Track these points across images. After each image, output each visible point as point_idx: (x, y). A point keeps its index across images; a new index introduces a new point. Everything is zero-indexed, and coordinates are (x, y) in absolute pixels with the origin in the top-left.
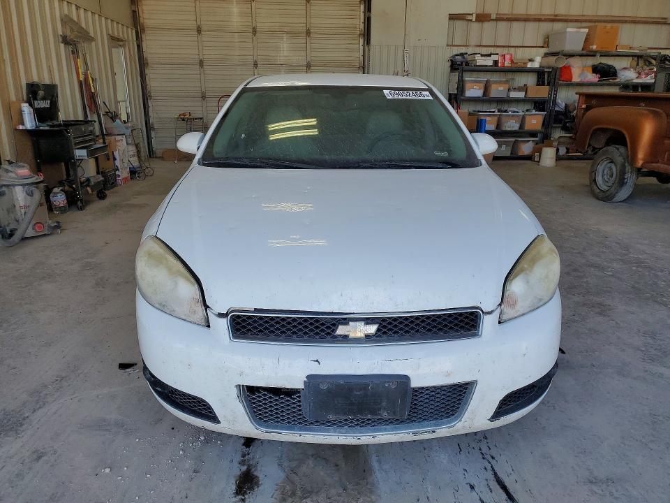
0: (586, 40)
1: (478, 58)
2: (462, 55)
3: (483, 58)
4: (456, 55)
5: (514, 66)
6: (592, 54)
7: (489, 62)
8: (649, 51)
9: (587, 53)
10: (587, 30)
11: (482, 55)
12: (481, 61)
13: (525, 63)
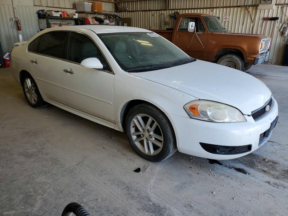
0: (92, 7)
1: (53, 13)
2: (42, 11)
3: (55, 13)
4: (40, 11)
5: (68, 17)
6: (95, 13)
7: (58, 15)
8: (110, 13)
9: (93, 13)
10: (91, 4)
11: (55, 12)
12: (55, 14)
13: (73, 16)
